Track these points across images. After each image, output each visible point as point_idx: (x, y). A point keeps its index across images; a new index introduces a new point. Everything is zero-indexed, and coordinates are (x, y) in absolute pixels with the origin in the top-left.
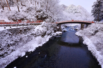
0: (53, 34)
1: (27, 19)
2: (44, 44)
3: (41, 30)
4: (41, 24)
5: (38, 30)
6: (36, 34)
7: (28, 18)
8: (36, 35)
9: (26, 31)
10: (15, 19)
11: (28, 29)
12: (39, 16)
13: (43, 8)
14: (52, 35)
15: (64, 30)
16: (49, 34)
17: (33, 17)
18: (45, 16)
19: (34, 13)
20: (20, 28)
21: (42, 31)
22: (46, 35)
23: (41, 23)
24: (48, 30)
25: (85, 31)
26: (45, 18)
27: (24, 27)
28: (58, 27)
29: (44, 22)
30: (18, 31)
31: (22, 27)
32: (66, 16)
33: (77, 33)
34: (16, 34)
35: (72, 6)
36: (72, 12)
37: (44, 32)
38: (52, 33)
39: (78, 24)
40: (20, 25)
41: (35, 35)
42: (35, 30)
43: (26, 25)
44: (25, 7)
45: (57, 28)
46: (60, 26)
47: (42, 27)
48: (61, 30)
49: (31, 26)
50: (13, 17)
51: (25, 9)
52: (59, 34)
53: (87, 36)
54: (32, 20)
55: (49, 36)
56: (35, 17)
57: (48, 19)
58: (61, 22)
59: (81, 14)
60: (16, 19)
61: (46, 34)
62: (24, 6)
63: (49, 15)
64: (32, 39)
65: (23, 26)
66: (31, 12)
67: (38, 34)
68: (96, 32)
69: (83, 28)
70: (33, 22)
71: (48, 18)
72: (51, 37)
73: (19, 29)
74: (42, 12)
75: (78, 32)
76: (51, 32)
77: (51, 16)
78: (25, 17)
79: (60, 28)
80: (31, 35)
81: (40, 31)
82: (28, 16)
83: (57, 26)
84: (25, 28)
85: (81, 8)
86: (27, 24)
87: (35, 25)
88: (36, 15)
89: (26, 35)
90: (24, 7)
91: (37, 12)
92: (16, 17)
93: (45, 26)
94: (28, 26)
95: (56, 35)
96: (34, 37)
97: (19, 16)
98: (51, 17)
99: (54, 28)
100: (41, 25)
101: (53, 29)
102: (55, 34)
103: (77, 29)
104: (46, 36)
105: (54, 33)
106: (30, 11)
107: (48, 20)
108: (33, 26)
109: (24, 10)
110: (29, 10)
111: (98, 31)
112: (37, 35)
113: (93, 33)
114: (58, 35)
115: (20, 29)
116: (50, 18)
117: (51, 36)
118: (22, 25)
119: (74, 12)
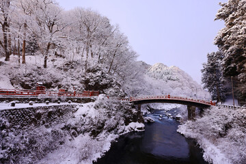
0: (121, 128)
1: (60, 86)
2: (95, 160)
3: (93, 117)
4: (94, 101)
5: (84, 116)
6: (75, 129)
7: (63, 83)
8: (75, 131)
9: (51, 116)
10: (27, 83)
11: (59, 112)
12: (91, 80)
13: (103, 65)
14: (120, 131)
15: (147, 118)
16: (112, 129)
17: (77, 82)
18: (104, 82)
19: (80, 73)
20: (38, 108)
21: (94, 120)
22: (104, 132)
23: (95, 97)
24: (109, 116)
25: (201, 125)
26: (106, 86)
27: (50, 104)
28: (134, 111)
29: (101, 96)
30: (29, 116)
31: (43, 105)
32: (150, 85)
33: (183, 129)
34: (22, 125)
35: (161, 66)
36: (161, 77)
37: (98, 122)
38: (119, 126)
39: (179, 106)
40: (39, 101)
41: (73, 131)
42: (75, 114)
43: (56, 101)
44: (61, 59)
45: (132, 113)
46: (139, 108)
47: (97, 107)
48: (141, 117)
49: (67, 103)
50: (25, 78)
51: (60, 62)
52: (136, 130)
53: (208, 137)
54: (71, 90)
55: (111, 135)
56: (81, 83)
57: (111, 89)
58: (141, 97)
59: (181, 84)
60: (32, 85)
61: (105, 127)
62: (61, 56)
63: (114, 81)
64: (61, 143)
65: (47, 103)
66: (73, 70)
67: (83, 128)
68: (227, 127)
69: (194, 115)
70: (75, 93)
71: (111, 86)
72: (116, 139)
73: (34, 110)
74: (99, 74)
75: (183, 126)
76: (118, 124)
77: (118, 82)
78: (57, 81)
79: (139, 113)
80: (62, 129)
81: (88, 120)
82: (65, 79)
83: (133, 107)
84: (51, 110)
85: (179, 72)
86: (59, 99)
87: (79, 101)
88: (83, 79)
89: (49, 130)
90: (59, 59)
91: (89, 71)
92: (34, 78)
93: (105, 107)
94: (61, 104)
95: (128, 131)
96: (69, 137)
97: (41, 77)
98: (119, 85)
99: (126, 113)
100: (94, 104)
101: (122, 114)
102: (127, 129)
103: (178, 118)
104: (102, 135)
105: (123, 127)
106: (73, 68)
107: (111, 91)
108: (72, 104)
109: (59, 66)
110: (70, 65)
111: (231, 127)
112: (78, 129)
113: (220, 129)
114: (134, 132)
115: (38, 112)
116: (117, 87)
117: (117, 136)
118: (47, 99)
119: (165, 77)
